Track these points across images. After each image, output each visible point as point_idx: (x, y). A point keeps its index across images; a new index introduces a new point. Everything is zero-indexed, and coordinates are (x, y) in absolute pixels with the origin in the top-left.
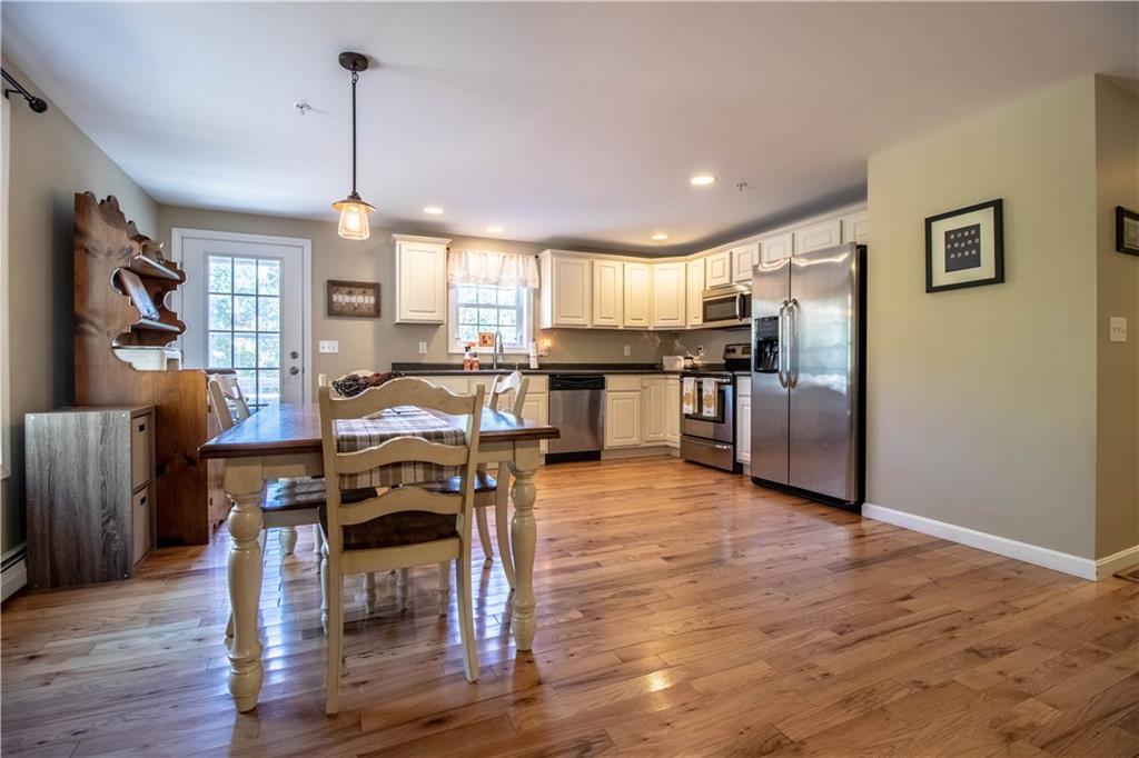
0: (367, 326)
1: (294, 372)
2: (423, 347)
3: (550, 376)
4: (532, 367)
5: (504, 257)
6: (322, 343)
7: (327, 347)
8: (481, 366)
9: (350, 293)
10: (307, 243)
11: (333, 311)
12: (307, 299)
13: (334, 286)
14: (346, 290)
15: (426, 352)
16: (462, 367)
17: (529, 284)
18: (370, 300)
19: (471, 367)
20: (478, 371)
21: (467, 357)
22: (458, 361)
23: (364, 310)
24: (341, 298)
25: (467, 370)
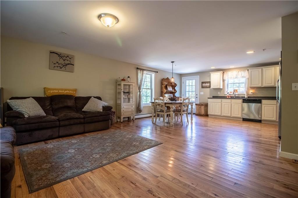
0: (208, 89)
1: (197, 97)
2: (219, 93)
3: (243, 99)
4: (246, 97)
5: (238, 72)
6: (201, 93)
7: (202, 93)
8: (231, 97)
9: (205, 84)
10: (199, 76)
11: (203, 87)
12: (199, 86)
13: (203, 83)
14: (204, 83)
15: (220, 94)
16: (226, 97)
17: (246, 77)
18: (209, 85)
19: (229, 97)
20: (230, 98)
21: (228, 95)
22: (226, 96)
23: (208, 86)
24: (204, 85)
25: (228, 98)
